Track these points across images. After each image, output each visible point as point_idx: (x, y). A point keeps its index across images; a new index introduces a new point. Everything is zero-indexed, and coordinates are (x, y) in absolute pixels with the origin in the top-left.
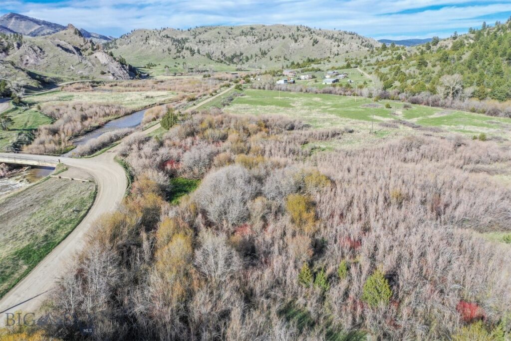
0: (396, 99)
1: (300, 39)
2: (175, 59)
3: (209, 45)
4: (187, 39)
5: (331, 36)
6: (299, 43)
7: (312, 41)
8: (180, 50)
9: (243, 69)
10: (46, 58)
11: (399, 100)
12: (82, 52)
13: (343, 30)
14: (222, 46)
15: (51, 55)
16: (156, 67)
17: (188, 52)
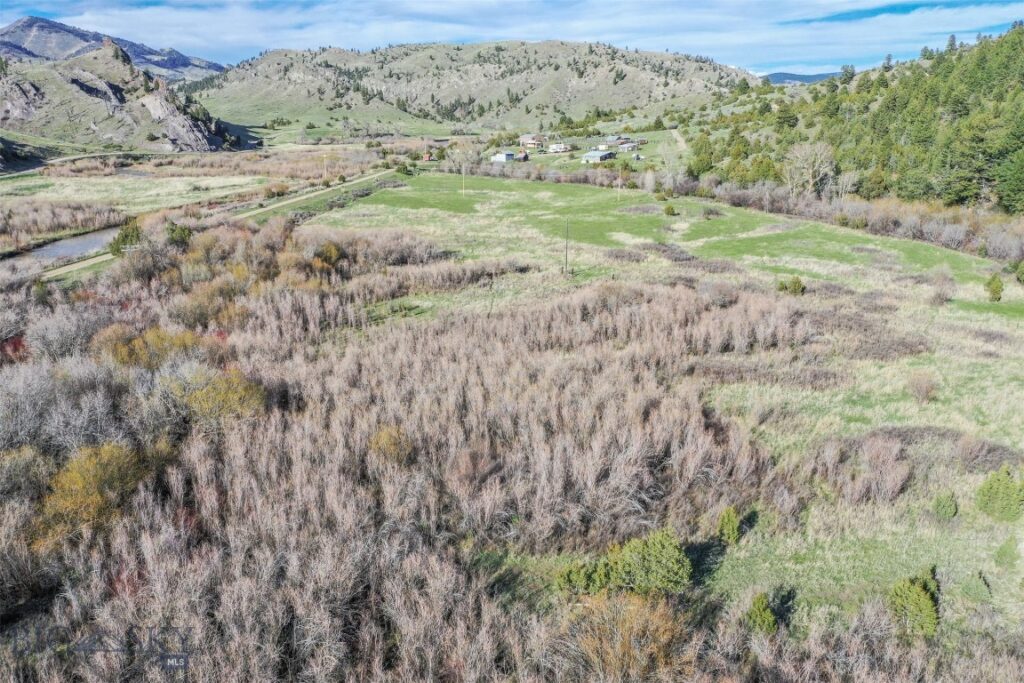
0: (706, 196)
1: (590, 69)
2: (331, 109)
3: (409, 81)
4: (366, 70)
5: (657, 64)
6: (586, 79)
7: (613, 74)
8: (342, 91)
9: (465, 131)
10: (46, 108)
11: (713, 197)
12: (125, 95)
13: (683, 52)
14: (435, 84)
15: (57, 100)
16: (290, 127)
17: (359, 96)
